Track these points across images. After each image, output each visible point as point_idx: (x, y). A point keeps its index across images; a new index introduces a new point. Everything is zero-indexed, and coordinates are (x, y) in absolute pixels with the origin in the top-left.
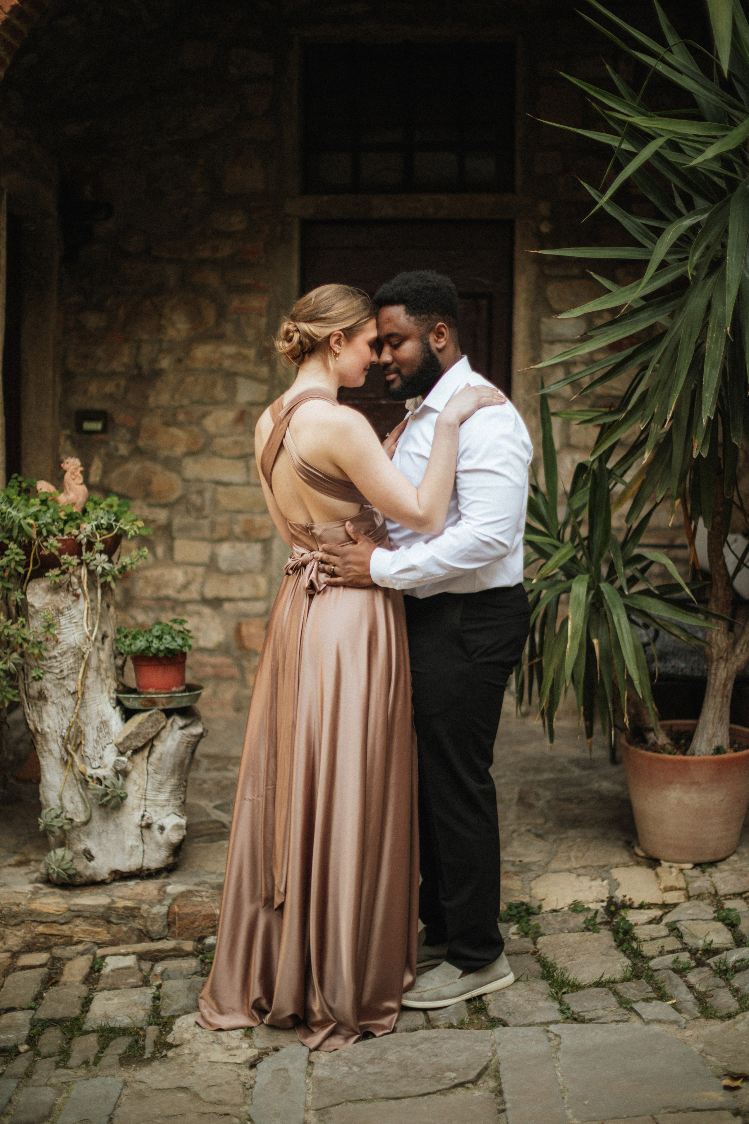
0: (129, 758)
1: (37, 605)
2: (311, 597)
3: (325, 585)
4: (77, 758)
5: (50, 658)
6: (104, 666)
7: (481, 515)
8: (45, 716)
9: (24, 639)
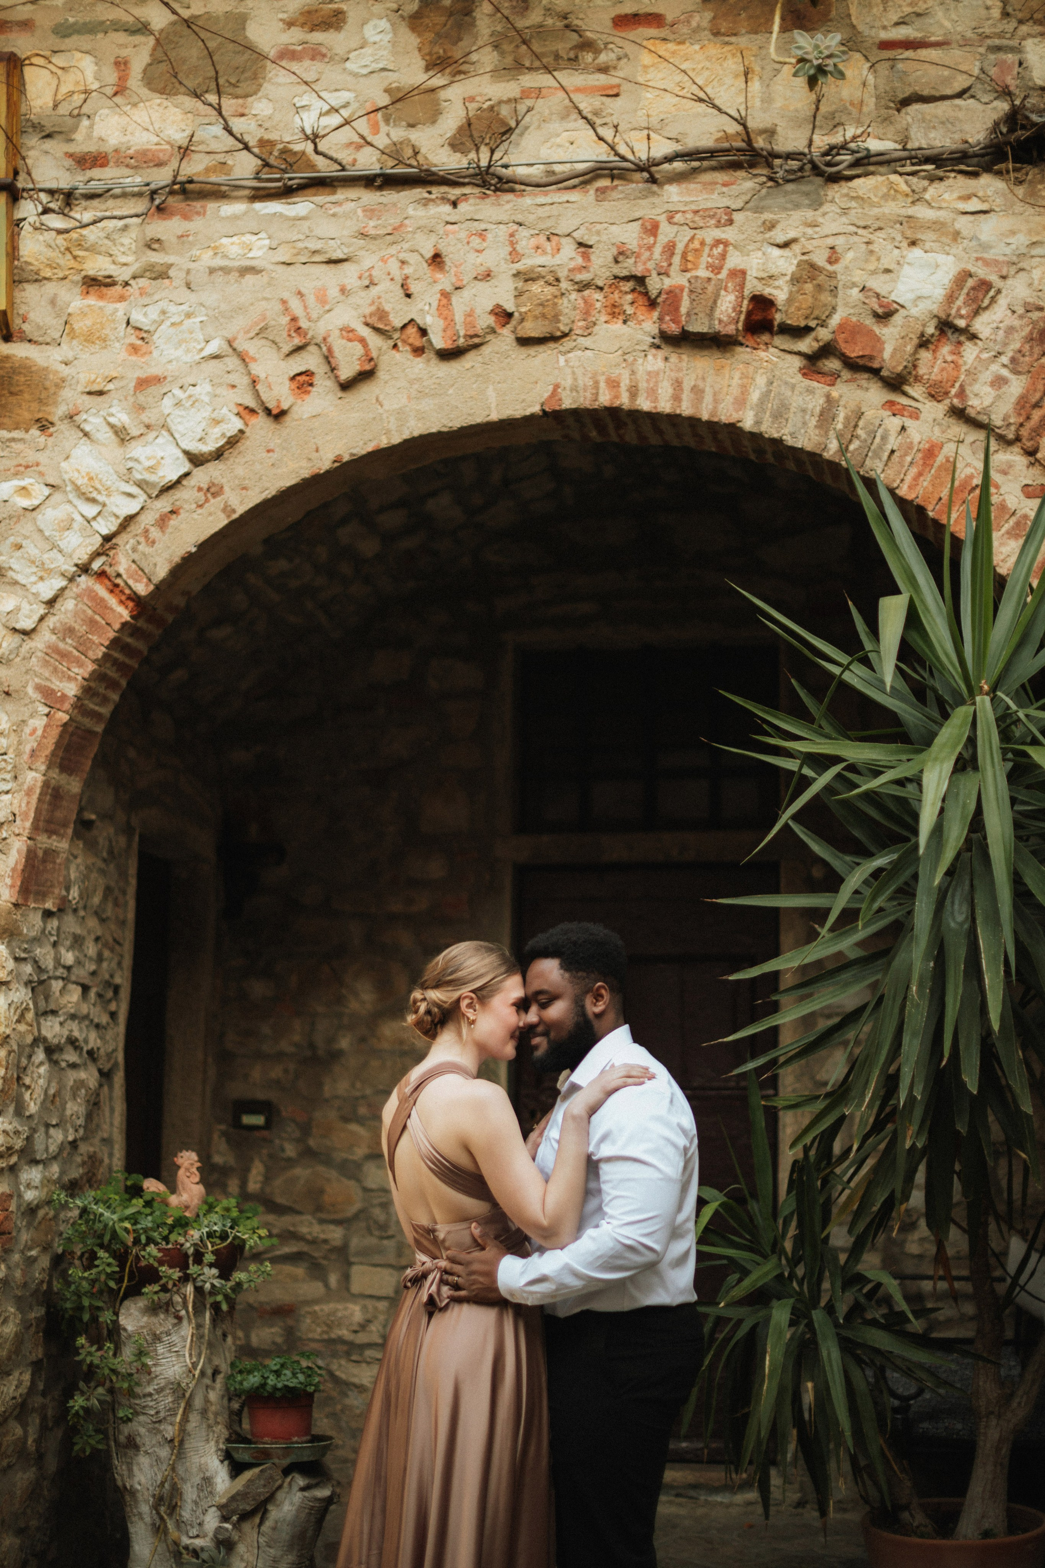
0: (234, 1525)
1: (130, 1328)
2: (430, 1315)
3: (447, 1301)
4: (170, 1525)
5: (145, 1396)
6: (213, 1408)
7: (623, 1214)
8: (135, 1468)
9: (113, 1371)
